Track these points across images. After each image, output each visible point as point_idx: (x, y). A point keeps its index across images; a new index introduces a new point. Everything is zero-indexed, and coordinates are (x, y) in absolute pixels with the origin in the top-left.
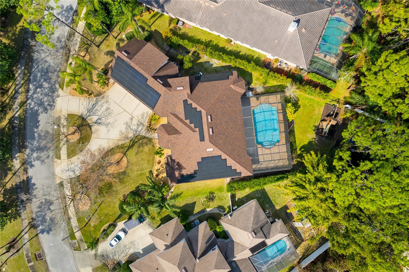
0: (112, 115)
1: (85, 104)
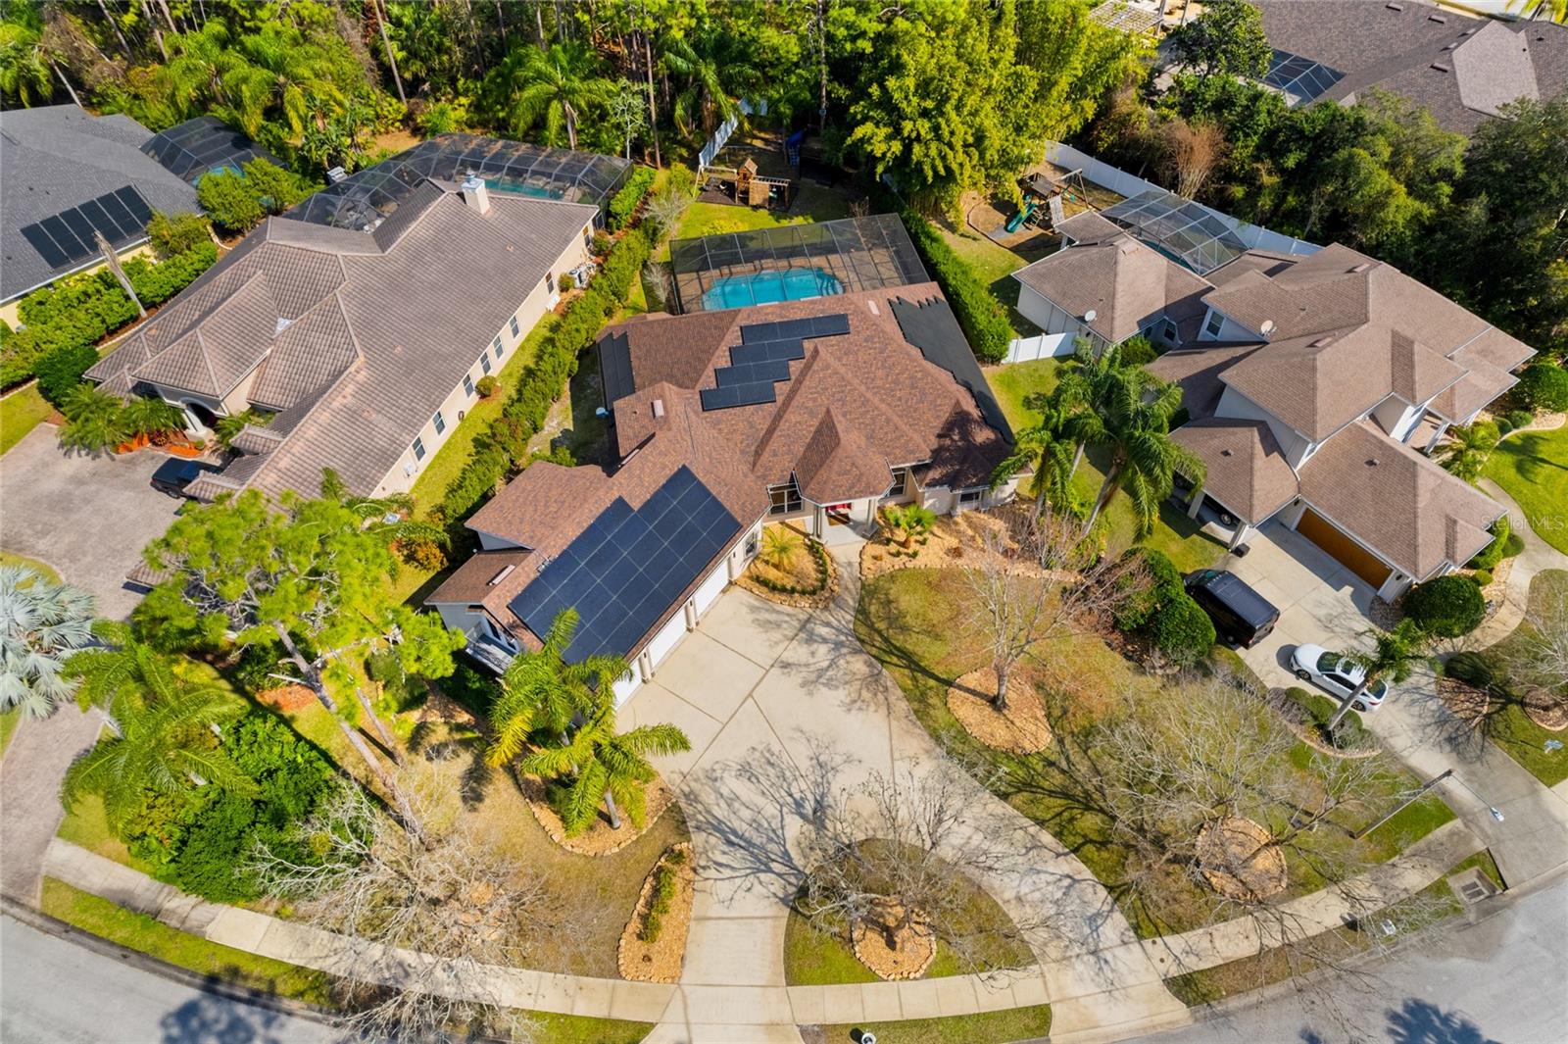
0: (776, 747)
1: (724, 889)
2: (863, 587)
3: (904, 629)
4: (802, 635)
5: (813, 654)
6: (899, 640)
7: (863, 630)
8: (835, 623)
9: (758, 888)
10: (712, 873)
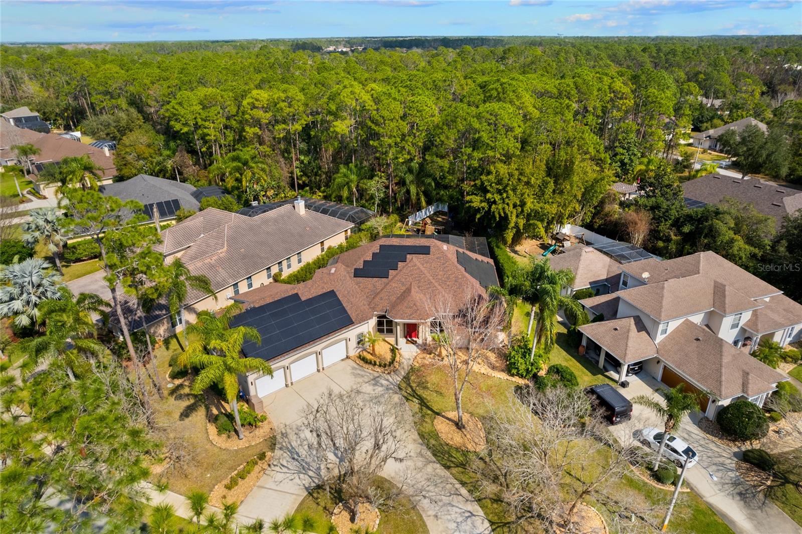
1: (280, 477)
2: (412, 368)
3: (426, 388)
4: (373, 382)
5: (374, 390)
6: (420, 392)
7: (404, 385)
8: (391, 380)
9: (297, 480)
10: (277, 469)
